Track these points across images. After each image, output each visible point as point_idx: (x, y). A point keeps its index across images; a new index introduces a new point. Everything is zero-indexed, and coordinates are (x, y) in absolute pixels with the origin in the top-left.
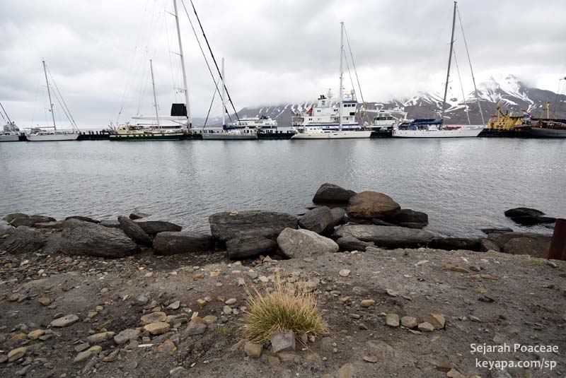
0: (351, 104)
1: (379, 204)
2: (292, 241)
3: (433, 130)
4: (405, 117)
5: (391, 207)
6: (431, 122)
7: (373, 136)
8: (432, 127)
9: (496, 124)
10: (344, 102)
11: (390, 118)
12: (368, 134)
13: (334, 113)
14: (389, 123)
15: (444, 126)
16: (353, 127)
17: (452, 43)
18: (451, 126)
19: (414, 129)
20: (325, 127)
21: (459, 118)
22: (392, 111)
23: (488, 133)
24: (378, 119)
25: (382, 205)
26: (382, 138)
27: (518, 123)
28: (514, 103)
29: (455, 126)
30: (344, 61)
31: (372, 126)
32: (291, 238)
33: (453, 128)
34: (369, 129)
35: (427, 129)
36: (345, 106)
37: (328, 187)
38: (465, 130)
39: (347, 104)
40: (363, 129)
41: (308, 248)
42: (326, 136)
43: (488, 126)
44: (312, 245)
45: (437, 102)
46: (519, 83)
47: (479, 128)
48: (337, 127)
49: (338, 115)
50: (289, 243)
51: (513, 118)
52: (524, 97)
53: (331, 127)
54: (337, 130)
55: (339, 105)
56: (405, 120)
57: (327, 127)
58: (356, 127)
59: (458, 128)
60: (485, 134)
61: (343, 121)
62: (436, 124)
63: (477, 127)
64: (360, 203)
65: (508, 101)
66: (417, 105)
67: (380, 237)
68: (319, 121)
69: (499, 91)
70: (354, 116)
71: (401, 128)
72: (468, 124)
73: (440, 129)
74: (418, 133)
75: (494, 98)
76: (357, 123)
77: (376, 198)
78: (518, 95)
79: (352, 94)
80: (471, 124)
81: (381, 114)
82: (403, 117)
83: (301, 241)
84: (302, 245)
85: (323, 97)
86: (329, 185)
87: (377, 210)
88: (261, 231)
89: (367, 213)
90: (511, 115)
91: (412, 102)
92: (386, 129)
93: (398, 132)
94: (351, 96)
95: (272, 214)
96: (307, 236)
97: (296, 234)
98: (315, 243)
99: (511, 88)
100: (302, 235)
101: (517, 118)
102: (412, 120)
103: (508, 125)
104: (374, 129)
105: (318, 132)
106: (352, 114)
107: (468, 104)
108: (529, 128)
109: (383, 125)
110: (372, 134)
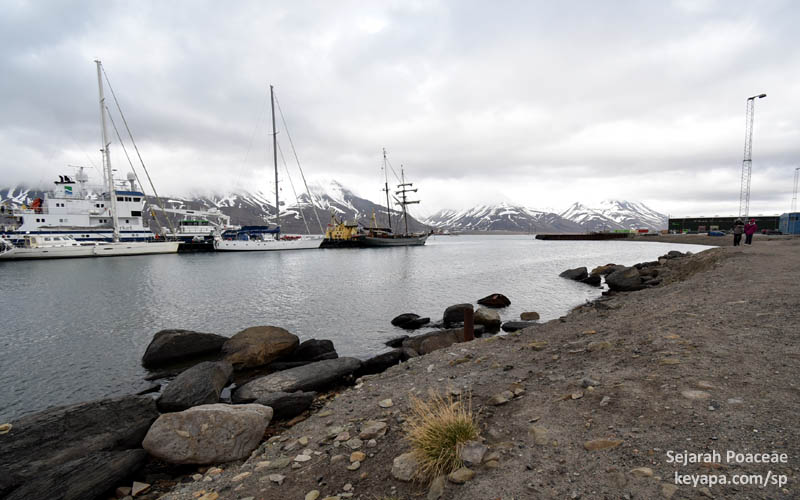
0: (132, 197)
1: (272, 342)
2: (183, 433)
3: (269, 241)
4: (228, 223)
5: (290, 342)
6: (264, 229)
7: (182, 250)
8: (267, 237)
9: (334, 233)
10: (118, 193)
11: (205, 224)
12: (173, 246)
13: (97, 210)
14: (207, 230)
15: (282, 236)
16: (141, 235)
17: (275, 134)
18: (290, 235)
19: (245, 239)
20: (79, 236)
21: (290, 226)
22: (207, 213)
23: (330, 243)
24: (186, 224)
25: (277, 342)
26: (198, 252)
27: (354, 232)
28: (341, 211)
29: (294, 236)
30: (110, 128)
31: (177, 235)
32: (180, 429)
33: (292, 238)
34: (173, 239)
35: (262, 239)
36: (120, 199)
37: (172, 335)
38: (305, 240)
39: (123, 196)
40: (162, 239)
41: (224, 432)
42: (87, 251)
43: (327, 236)
44: (230, 423)
45: (261, 205)
46: (342, 190)
47: (319, 238)
48: (109, 236)
49: (106, 215)
50: (177, 440)
51: (347, 227)
52: (350, 206)
53: (92, 236)
54: (110, 240)
55: (106, 196)
56: (228, 226)
57: (84, 234)
58: (147, 235)
59: (298, 238)
60: (327, 244)
61: (120, 226)
62: (272, 232)
63: (316, 236)
64: (244, 347)
65: (336, 209)
66: (236, 206)
67: (308, 380)
68: (64, 224)
69: (326, 197)
70: (140, 218)
71: (226, 236)
72: (307, 233)
73: (277, 239)
74: (251, 244)
75: (322, 204)
76: (148, 229)
77: (266, 335)
78: (344, 203)
79: (132, 181)
80: (312, 233)
81: (189, 217)
82: (225, 222)
83: (206, 426)
84: (210, 431)
85: (65, 180)
86: (170, 332)
87: (273, 351)
88: (85, 445)
89: (259, 358)
90: (345, 223)
91: (227, 202)
92: (203, 238)
93: (223, 244)
94: (129, 184)
95: (102, 404)
96: (217, 412)
97: (190, 418)
98: (236, 418)
99: (337, 196)
100: (205, 415)
101: (352, 227)
102: (239, 227)
103: (344, 234)
104: (182, 239)
105: (68, 245)
106: (136, 214)
107: (298, 210)
108: (364, 237)
109: (197, 232)
110: (180, 246)
